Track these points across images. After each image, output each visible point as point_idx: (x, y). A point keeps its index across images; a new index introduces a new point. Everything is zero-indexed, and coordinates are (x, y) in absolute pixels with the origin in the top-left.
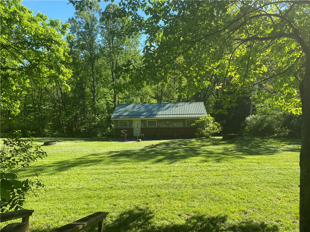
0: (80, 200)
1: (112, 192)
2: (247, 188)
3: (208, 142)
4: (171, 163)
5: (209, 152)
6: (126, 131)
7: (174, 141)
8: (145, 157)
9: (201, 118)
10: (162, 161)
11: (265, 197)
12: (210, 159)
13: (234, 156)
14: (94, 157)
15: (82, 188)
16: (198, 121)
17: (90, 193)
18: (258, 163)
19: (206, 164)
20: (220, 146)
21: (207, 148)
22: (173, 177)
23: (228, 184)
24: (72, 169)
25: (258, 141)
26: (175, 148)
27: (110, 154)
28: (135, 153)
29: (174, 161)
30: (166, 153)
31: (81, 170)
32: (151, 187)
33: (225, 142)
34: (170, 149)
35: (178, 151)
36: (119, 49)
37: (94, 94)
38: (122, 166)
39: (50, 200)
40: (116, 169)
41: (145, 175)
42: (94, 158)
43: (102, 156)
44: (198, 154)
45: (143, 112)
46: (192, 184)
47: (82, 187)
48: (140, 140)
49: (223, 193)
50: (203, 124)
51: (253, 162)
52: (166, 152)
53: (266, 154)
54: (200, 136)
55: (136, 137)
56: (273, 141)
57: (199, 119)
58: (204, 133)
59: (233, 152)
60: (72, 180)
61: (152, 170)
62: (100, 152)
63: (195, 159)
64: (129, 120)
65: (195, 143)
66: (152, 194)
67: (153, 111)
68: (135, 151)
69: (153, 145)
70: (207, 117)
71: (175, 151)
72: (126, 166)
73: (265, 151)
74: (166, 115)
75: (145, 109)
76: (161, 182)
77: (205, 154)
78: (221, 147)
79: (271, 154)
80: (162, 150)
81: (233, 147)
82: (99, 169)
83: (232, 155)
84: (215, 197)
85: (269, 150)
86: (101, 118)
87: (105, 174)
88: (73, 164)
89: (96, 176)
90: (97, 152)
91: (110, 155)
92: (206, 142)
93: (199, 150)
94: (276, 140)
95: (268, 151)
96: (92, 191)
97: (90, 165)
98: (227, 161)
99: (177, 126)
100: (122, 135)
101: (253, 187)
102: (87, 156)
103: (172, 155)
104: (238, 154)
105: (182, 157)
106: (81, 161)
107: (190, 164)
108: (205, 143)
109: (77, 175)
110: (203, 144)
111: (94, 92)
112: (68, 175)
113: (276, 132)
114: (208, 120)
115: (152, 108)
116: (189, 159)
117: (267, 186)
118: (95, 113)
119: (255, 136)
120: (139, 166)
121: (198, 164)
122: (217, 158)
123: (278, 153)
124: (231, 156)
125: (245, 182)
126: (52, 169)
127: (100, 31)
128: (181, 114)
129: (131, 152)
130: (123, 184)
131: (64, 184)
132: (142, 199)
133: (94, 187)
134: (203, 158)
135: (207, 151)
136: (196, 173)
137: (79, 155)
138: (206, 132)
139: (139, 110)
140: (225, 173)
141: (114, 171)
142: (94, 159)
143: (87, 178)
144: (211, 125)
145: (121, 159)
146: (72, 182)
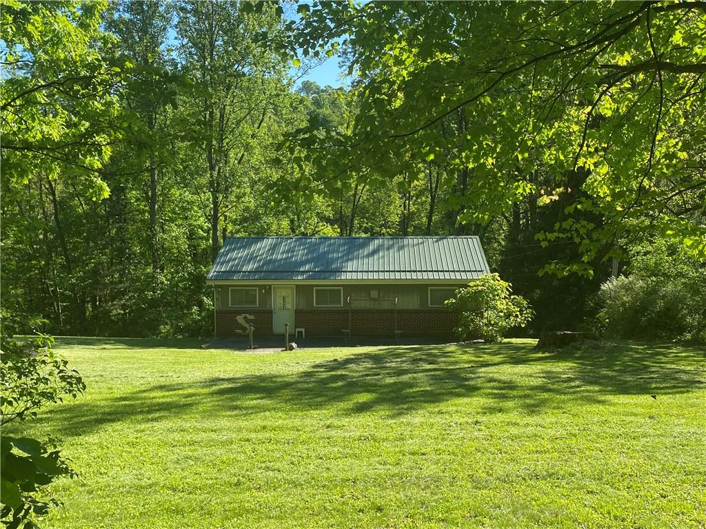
0: (151, 519)
1: (241, 496)
2: (628, 488)
3: (495, 354)
4: (400, 414)
5: (505, 383)
6: (252, 317)
7: (397, 349)
8: (320, 396)
9: (471, 284)
10: (372, 407)
11: (683, 513)
12: (510, 404)
13: (579, 395)
14: (167, 393)
15: (150, 486)
16: (463, 291)
17: (176, 499)
18: (651, 417)
19: (499, 417)
20: (534, 367)
21: (496, 370)
22: (413, 454)
23: (573, 475)
24: (110, 429)
25: (640, 353)
26: (401, 372)
27: (215, 385)
28: (287, 385)
29: (408, 409)
30: (381, 386)
31: (137, 431)
32: (354, 482)
33: (547, 354)
34: (388, 374)
35: (414, 378)
36: (230, 75)
37: (152, 207)
38: (258, 421)
39: (62, 518)
40: (240, 430)
41: (330, 449)
42: (167, 396)
43: (190, 391)
44: (471, 390)
45: (303, 263)
46: (471, 476)
47: (150, 482)
48: (294, 345)
49: (564, 501)
50: (477, 302)
51: (635, 415)
52: (379, 383)
53: (670, 391)
54: (471, 337)
55: (284, 335)
56: (684, 354)
57: (466, 286)
58: (480, 327)
59: (573, 384)
60: (118, 461)
61: (347, 434)
62: (184, 379)
63: (467, 404)
64: (261, 287)
65: (458, 355)
66: (359, 504)
67: (334, 260)
68: (287, 379)
69: (335, 360)
70: (492, 281)
71: (405, 378)
72: (269, 423)
73: (665, 381)
74: (371, 272)
75: (307, 254)
76: (381, 470)
77: (493, 388)
78: (536, 368)
79: (682, 392)
80: (367, 375)
81: (571, 369)
82: (191, 430)
83: (574, 393)
84: (542, 512)
85: (676, 379)
86: (173, 278)
87: (210, 444)
88: (109, 414)
89: (187, 451)
90: (174, 379)
91: (215, 388)
92: (488, 354)
93: (475, 378)
94: (691, 351)
95: (673, 383)
96: (181, 495)
97: (161, 418)
98: (561, 411)
99: (400, 307)
100: (240, 331)
101: (646, 486)
102: (145, 391)
103: (400, 390)
104: (588, 391)
105: (430, 399)
106: (132, 405)
107: (456, 418)
108: (487, 357)
109: (127, 448)
110: (481, 359)
111: (152, 201)
112: (101, 447)
113: (689, 328)
114: (493, 290)
115: (328, 252)
116: (449, 402)
117: (684, 482)
118: (154, 262)
119: (630, 339)
120: (308, 421)
121: (480, 418)
122: (532, 402)
123: (701, 388)
124: (569, 396)
125: (621, 471)
126: (49, 429)
127: (176, 20)
128: (414, 271)
129: (275, 382)
130: (271, 473)
131: (94, 472)
132: (333, 517)
133: (187, 483)
134: (491, 400)
135: (499, 381)
136: (476, 444)
137: (121, 389)
138: (486, 324)
139: (292, 257)
140: (560, 444)
141: (234, 435)
142: (169, 400)
143: (160, 455)
144: (501, 305)
145: (252, 402)
146: (119, 468)
